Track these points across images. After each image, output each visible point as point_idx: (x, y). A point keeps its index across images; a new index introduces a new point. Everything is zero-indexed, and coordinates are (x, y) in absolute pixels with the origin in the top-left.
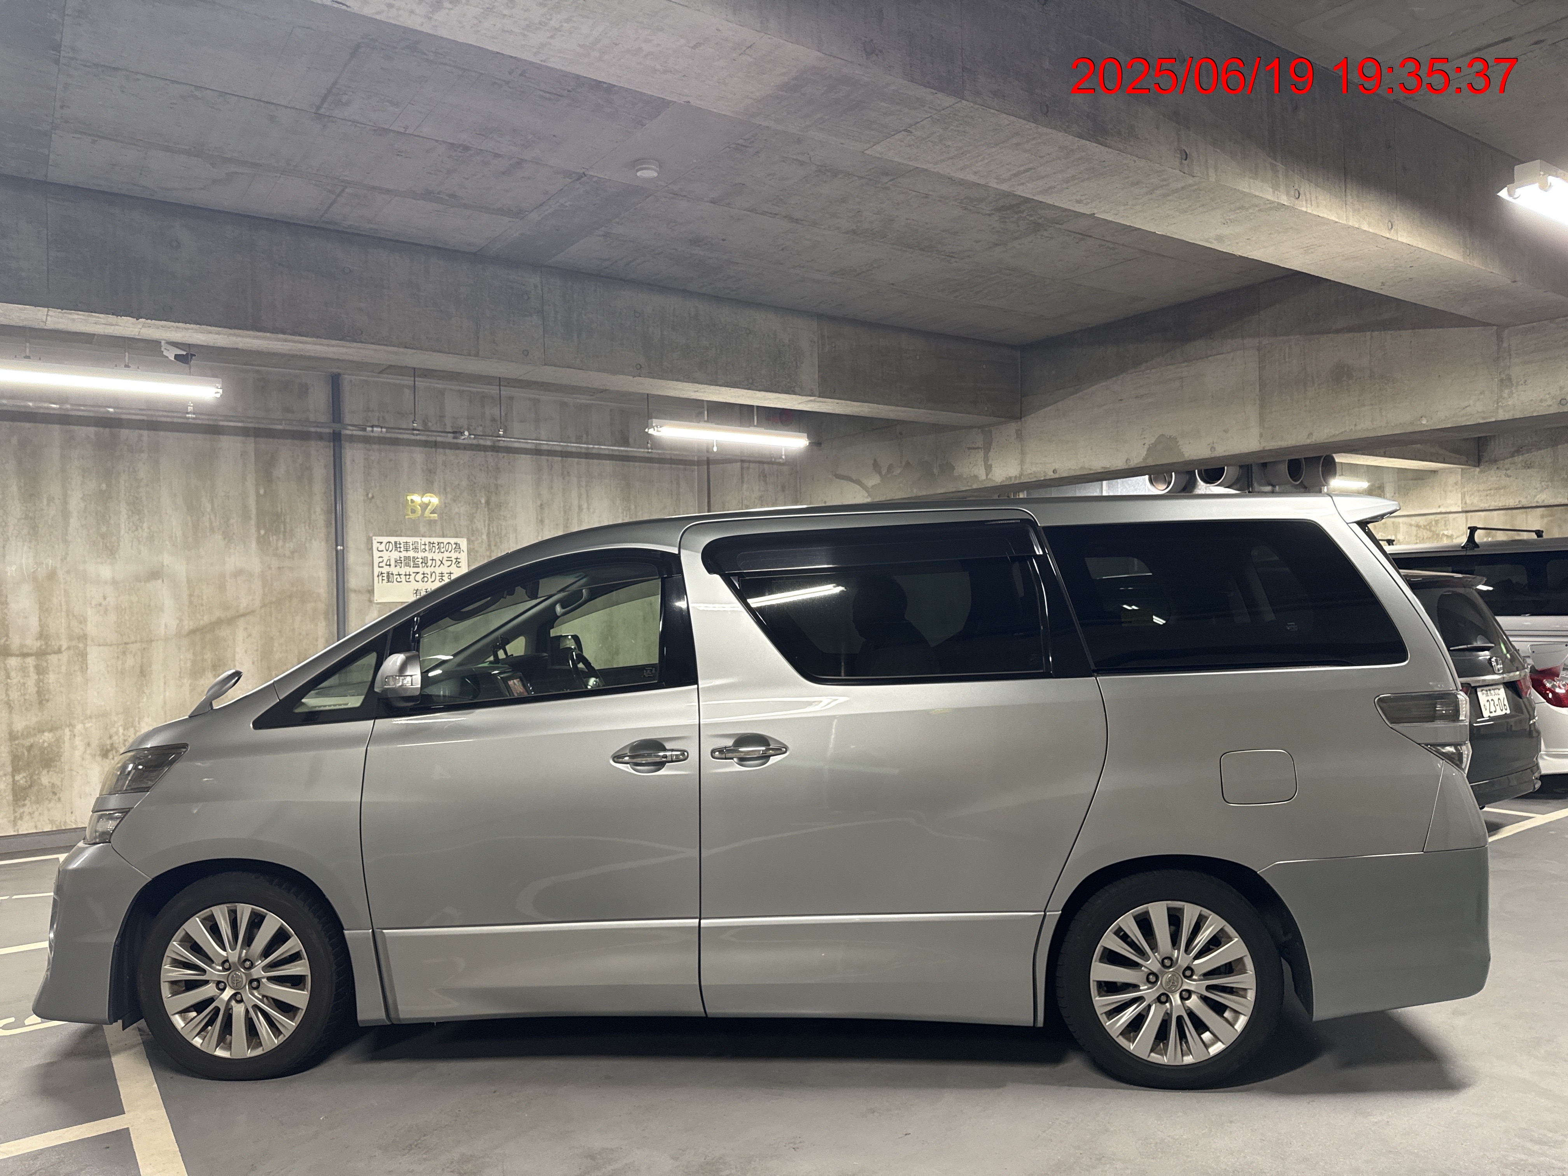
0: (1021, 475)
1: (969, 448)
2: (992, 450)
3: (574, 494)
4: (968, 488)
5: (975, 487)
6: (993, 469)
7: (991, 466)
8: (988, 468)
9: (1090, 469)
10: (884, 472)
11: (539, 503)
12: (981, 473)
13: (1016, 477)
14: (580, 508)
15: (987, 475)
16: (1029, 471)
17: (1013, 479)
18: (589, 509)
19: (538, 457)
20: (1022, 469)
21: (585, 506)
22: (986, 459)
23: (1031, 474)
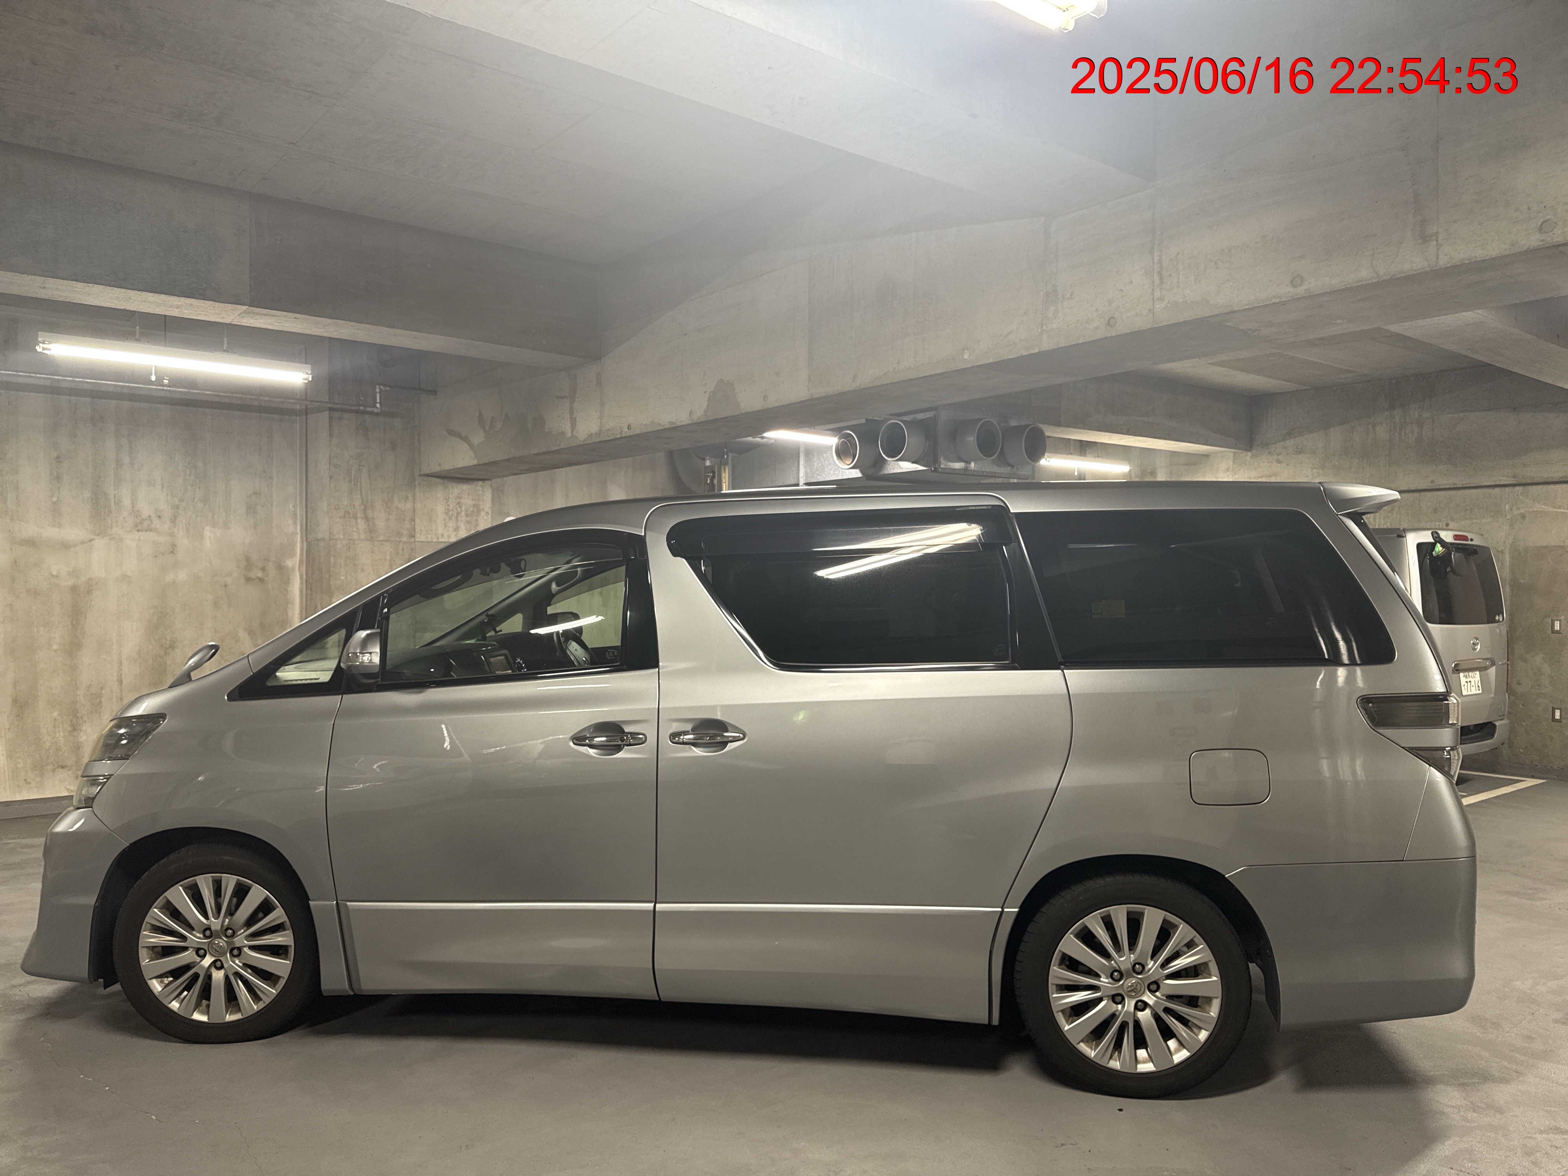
0: (601, 431)
1: (558, 397)
2: (576, 399)
3: (110, 444)
4: (557, 448)
5: (562, 446)
6: (578, 423)
7: (575, 419)
8: (573, 422)
9: (659, 425)
10: (487, 428)
11: (55, 454)
12: (566, 427)
13: (596, 433)
14: (119, 463)
15: (572, 431)
16: (608, 427)
17: (594, 436)
18: (132, 464)
19: (56, 396)
20: (601, 423)
21: (127, 460)
22: (571, 411)
23: (609, 430)
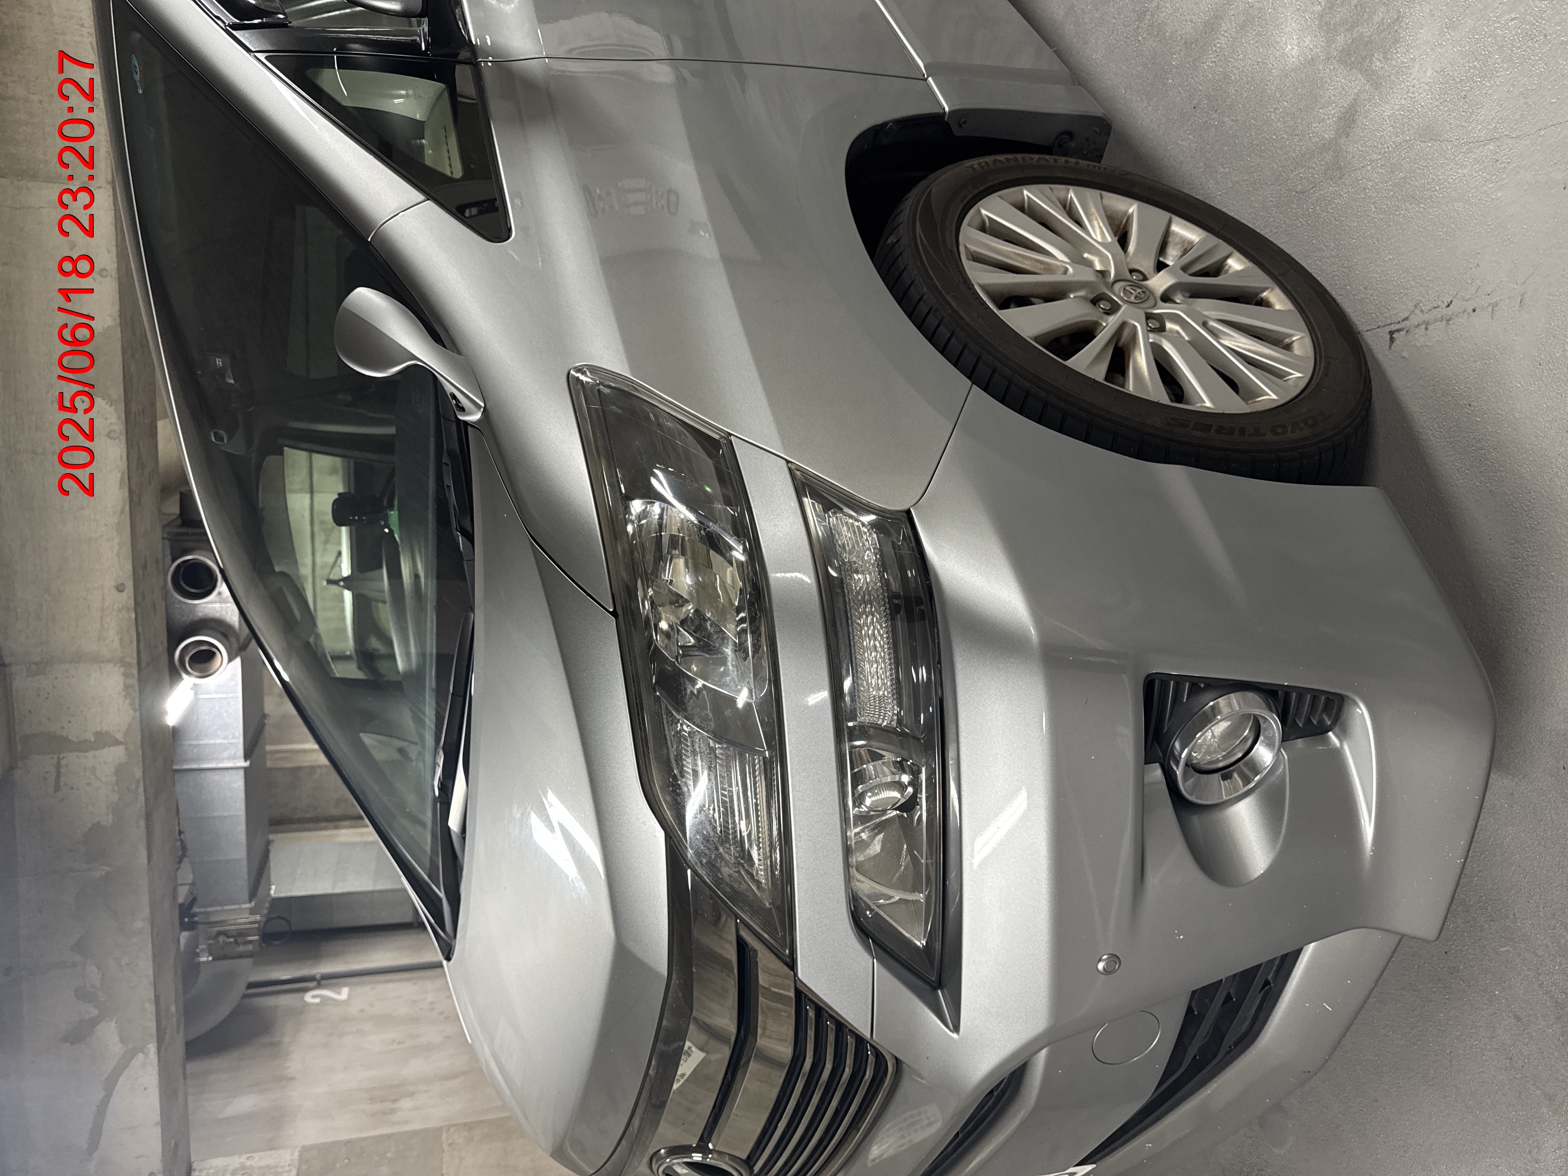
0: (122, 662)
1: (57, 788)
2: (65, 734)
4: (141, 789)
5: (137, 774)
6: (105, 728)
7: (99, 735)
8: (103, 740)
10: (92, 1012)
12: (113, 757)
13: (126, 675)
15: (117, 743)
16: (117, 644)
17: (127, 681)
20: (109, 661)
22: (82, 746)
23: (121, 640)
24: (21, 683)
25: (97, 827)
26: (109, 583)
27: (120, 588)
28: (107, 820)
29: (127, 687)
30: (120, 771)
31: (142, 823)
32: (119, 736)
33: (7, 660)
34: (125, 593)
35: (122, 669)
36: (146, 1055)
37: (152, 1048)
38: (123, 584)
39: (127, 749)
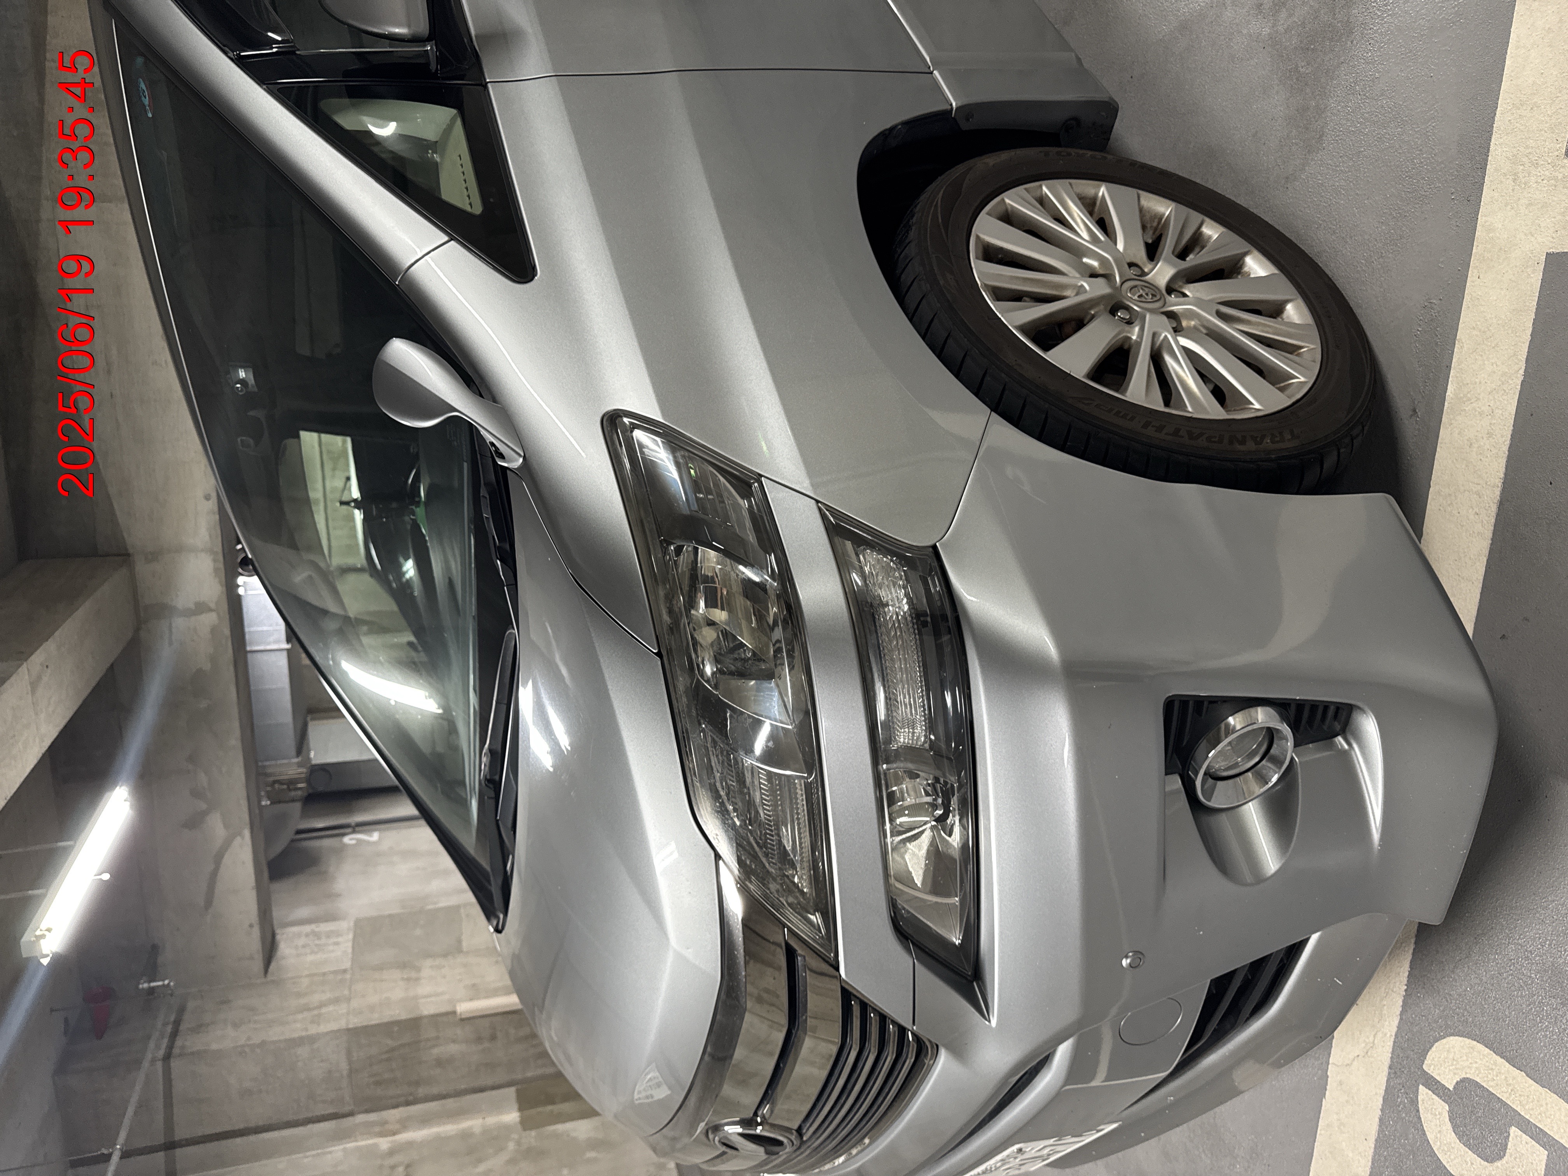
0: (211, 551)
2: (172, 603)
6: (202, 599)
7: (196, 605)
10: (204, 806)
12: (209, 621)
13: (215, 561)
15: (211, 610)
16: (207, 538)
17: (216, 564)
20: (202, 550)
22: (186, 613)
24: (142, 568)
25: (200, 671)
26: (200, 493)
27: (207, 498)
28: (207, 666)
29: (216, 570)
30: (214, 630)
31: (232, 668)
32: (212, 605)
33: (131, 551)
34: (210, 501)
35: (212, 557)
36: (243, 838)
37: (247, 833)
38: (209, 495)
39: (218, 614)
